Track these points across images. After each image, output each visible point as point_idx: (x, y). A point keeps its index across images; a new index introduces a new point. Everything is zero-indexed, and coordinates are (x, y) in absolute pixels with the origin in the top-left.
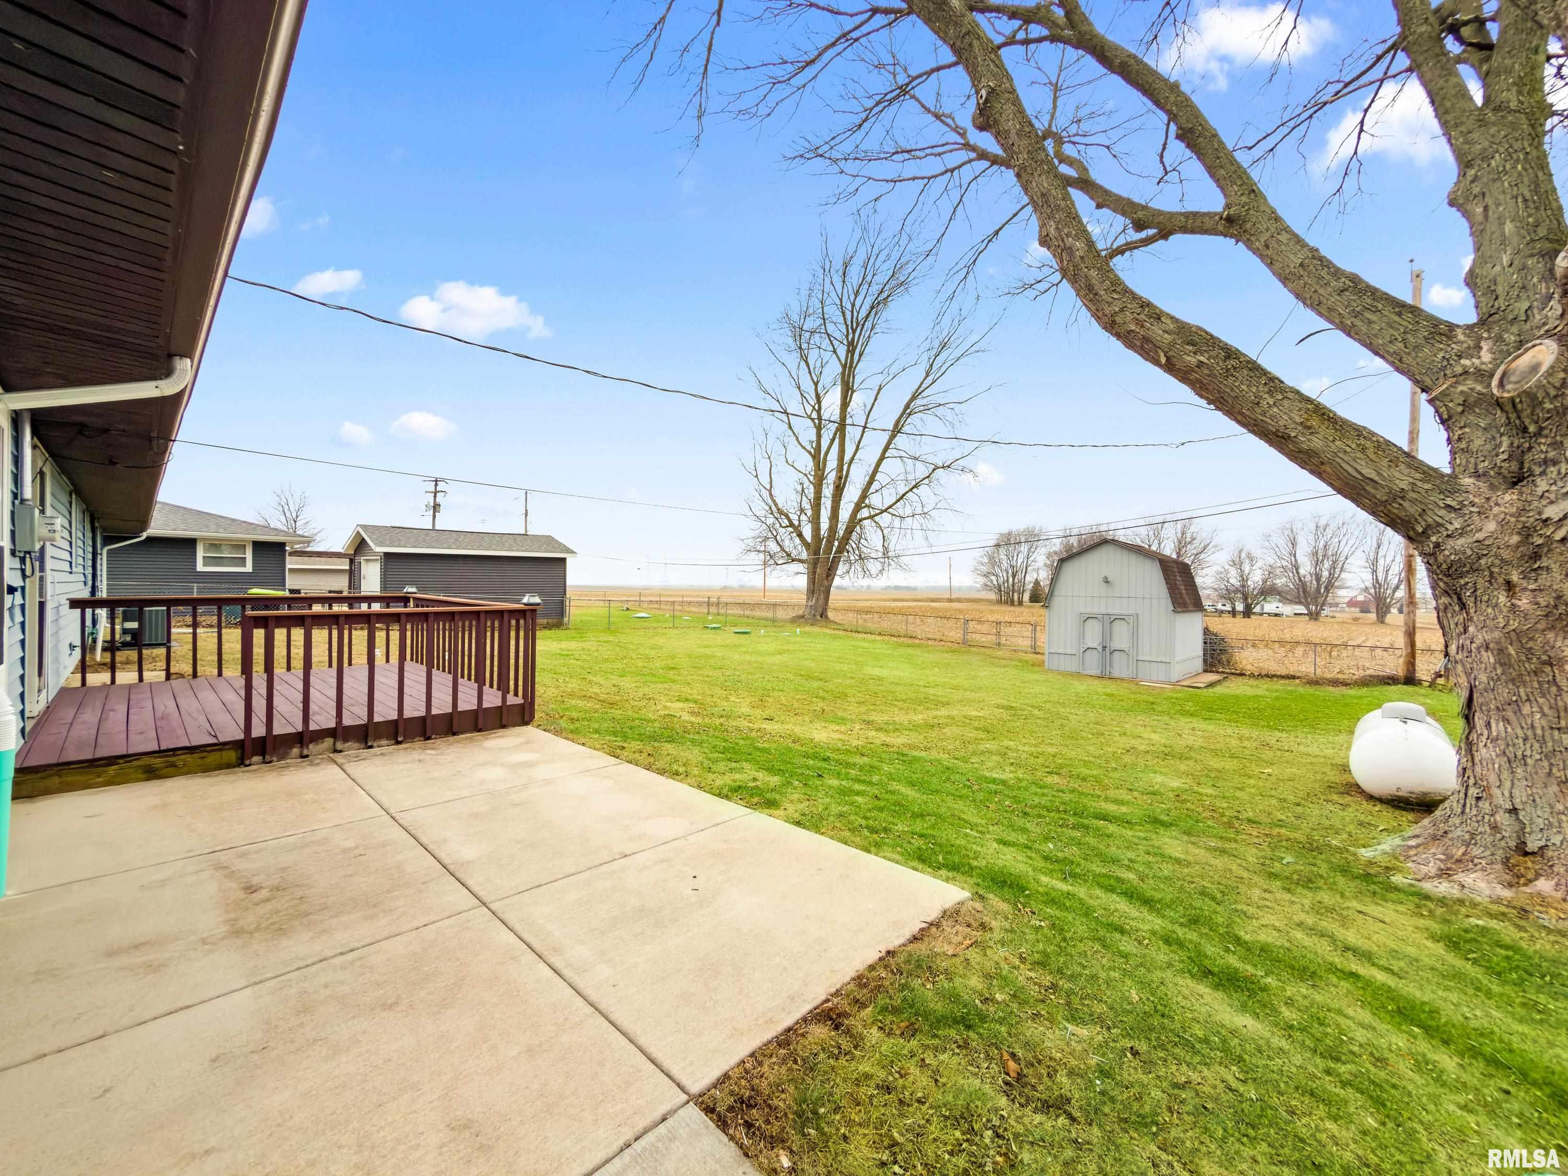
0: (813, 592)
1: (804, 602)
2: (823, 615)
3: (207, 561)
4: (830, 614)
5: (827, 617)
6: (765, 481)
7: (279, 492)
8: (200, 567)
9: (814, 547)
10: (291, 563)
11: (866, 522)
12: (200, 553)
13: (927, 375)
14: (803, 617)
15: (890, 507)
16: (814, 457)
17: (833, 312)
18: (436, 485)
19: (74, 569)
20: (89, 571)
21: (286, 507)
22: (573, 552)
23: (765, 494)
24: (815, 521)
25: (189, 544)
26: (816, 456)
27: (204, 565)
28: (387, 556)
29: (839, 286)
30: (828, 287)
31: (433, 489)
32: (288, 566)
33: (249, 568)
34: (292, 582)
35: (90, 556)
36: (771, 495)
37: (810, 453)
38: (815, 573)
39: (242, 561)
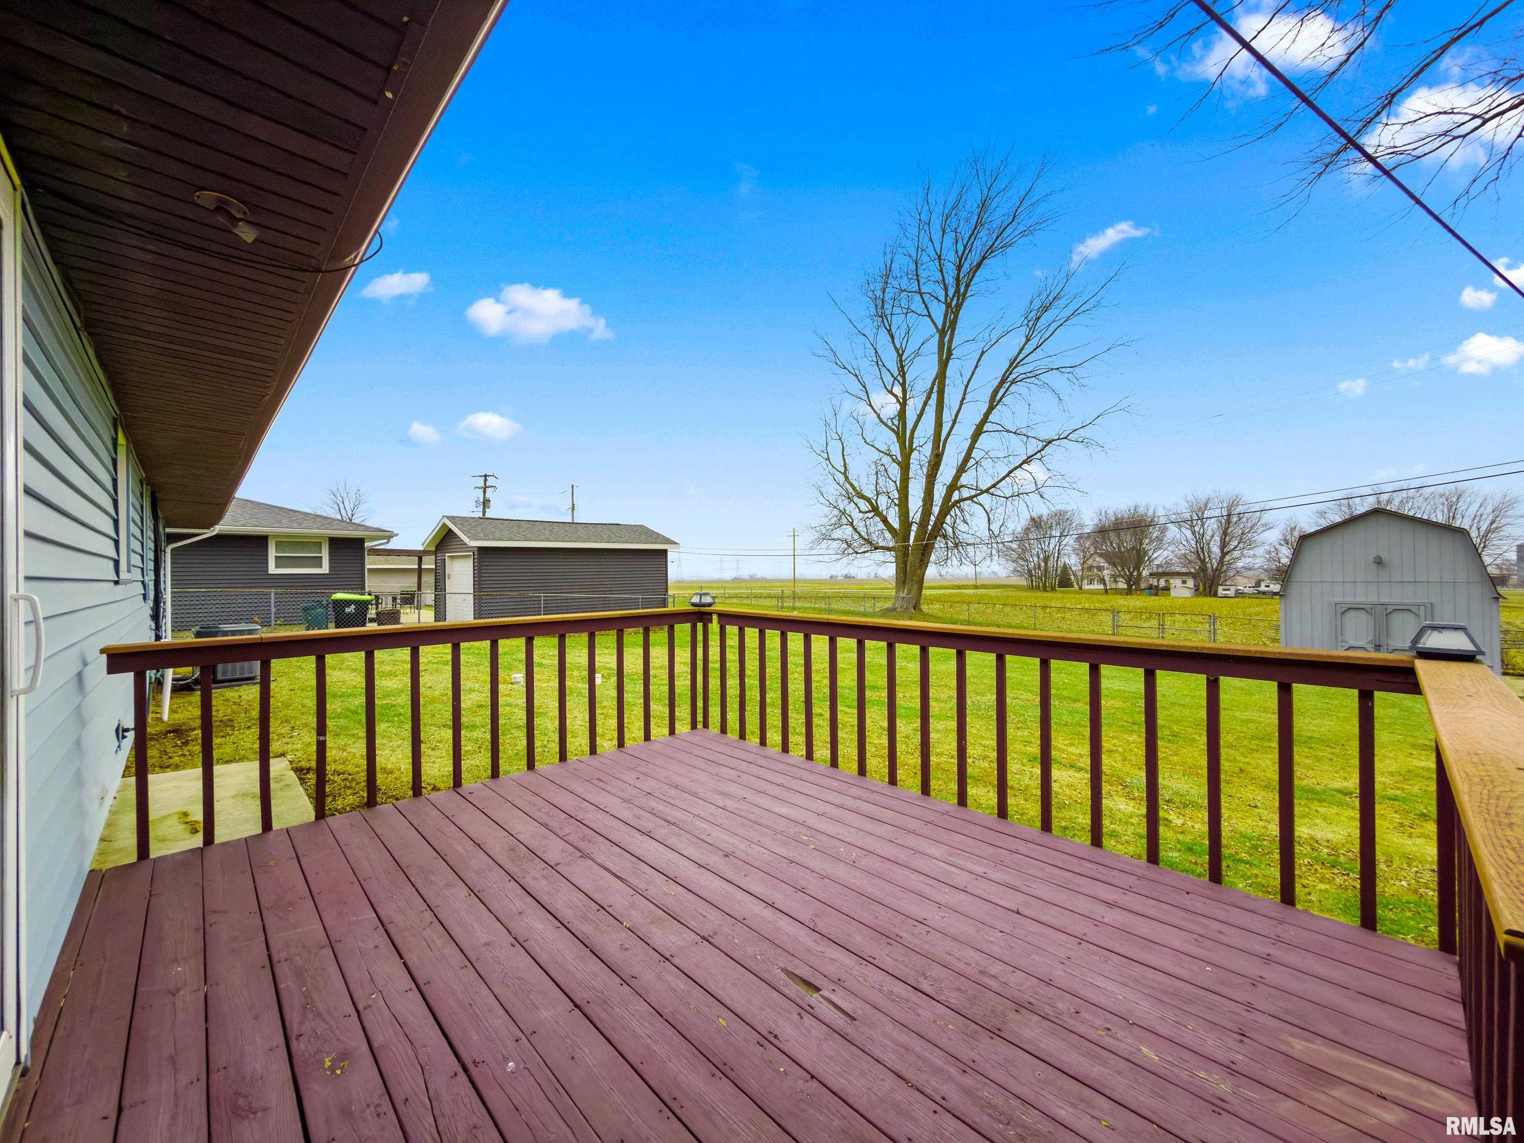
0: (904, 582)
1: (893, 593)
2: (916, 607)
3: (280, 562)
4: (924, 608)
5: (920, 610)
6: (839, 463)
7: (334, 489)
8: (272, 569)
9: (901, 535)
10: (371, 563)
11: (965, 505)
12: (272, 553)
13: (1028, 340)
14: (894, 609)
15: (994, 486)
16: (897, 434)
17: (930, 270)
18: (485, 481)
19: (124, 575)
20: (150, 578)
21: (341, 505)
22: (675, 543)
23: (841, 478)
24: (903, 504)
25: (260, 542)
26: (900, 434)
27: (276, 567)
28: (482, 550)
29: (936, 239)
30: (925, 241)
31: (483, 485)
32: (368, 566)
33: (325, 569)
34: (371, 583)
35: (151, 555)
36: (847, 478)
37: (893, 430)
38: (905, 563)
39: (318, 562)
